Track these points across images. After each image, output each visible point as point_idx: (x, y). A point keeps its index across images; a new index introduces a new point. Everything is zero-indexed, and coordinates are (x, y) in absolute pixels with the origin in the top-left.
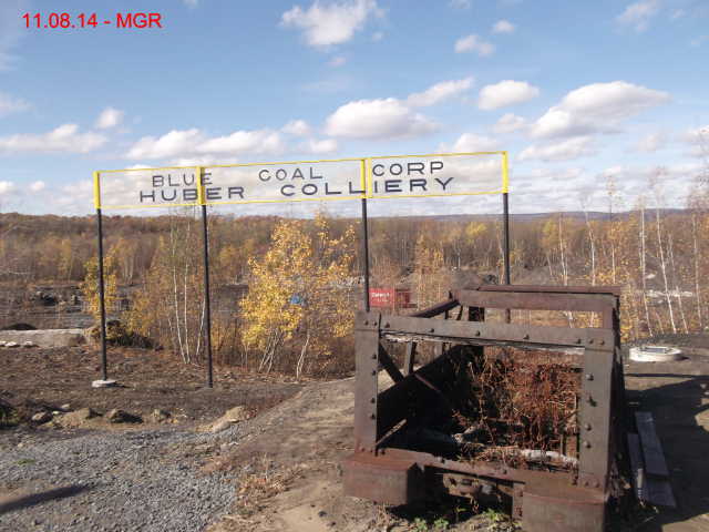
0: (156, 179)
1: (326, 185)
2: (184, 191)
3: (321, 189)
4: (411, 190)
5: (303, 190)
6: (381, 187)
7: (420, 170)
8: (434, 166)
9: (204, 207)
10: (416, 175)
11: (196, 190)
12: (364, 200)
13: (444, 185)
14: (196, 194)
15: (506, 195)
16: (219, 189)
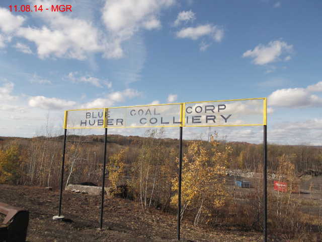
0: (88, 114)
1: (162, 118)
2: (98, 120)
3: (159, 120)
4: (207, 122)
5: (150, 121)
6: (190, 120)
7: (212, 110)
8: (220, 107)
9: (106, 129)
10: (209, 113)
11: (103, 120)
12: (181, 128)
13: (226, 119)
14: (103, 122)
15: (265, 127)
16: (113, 120)
